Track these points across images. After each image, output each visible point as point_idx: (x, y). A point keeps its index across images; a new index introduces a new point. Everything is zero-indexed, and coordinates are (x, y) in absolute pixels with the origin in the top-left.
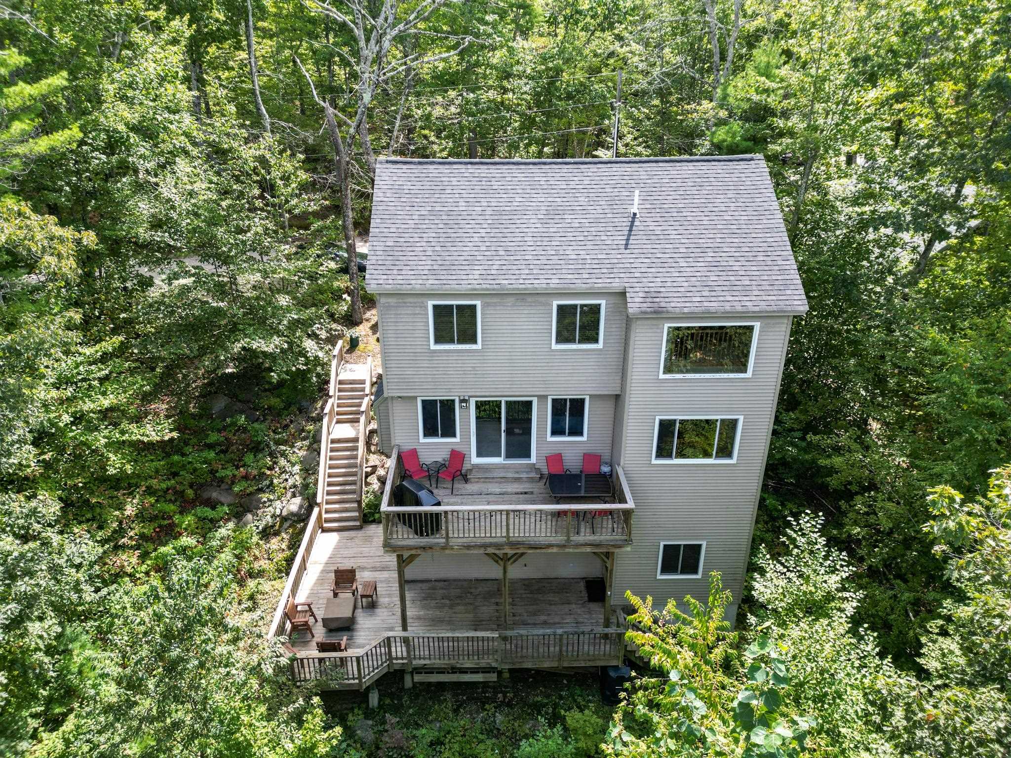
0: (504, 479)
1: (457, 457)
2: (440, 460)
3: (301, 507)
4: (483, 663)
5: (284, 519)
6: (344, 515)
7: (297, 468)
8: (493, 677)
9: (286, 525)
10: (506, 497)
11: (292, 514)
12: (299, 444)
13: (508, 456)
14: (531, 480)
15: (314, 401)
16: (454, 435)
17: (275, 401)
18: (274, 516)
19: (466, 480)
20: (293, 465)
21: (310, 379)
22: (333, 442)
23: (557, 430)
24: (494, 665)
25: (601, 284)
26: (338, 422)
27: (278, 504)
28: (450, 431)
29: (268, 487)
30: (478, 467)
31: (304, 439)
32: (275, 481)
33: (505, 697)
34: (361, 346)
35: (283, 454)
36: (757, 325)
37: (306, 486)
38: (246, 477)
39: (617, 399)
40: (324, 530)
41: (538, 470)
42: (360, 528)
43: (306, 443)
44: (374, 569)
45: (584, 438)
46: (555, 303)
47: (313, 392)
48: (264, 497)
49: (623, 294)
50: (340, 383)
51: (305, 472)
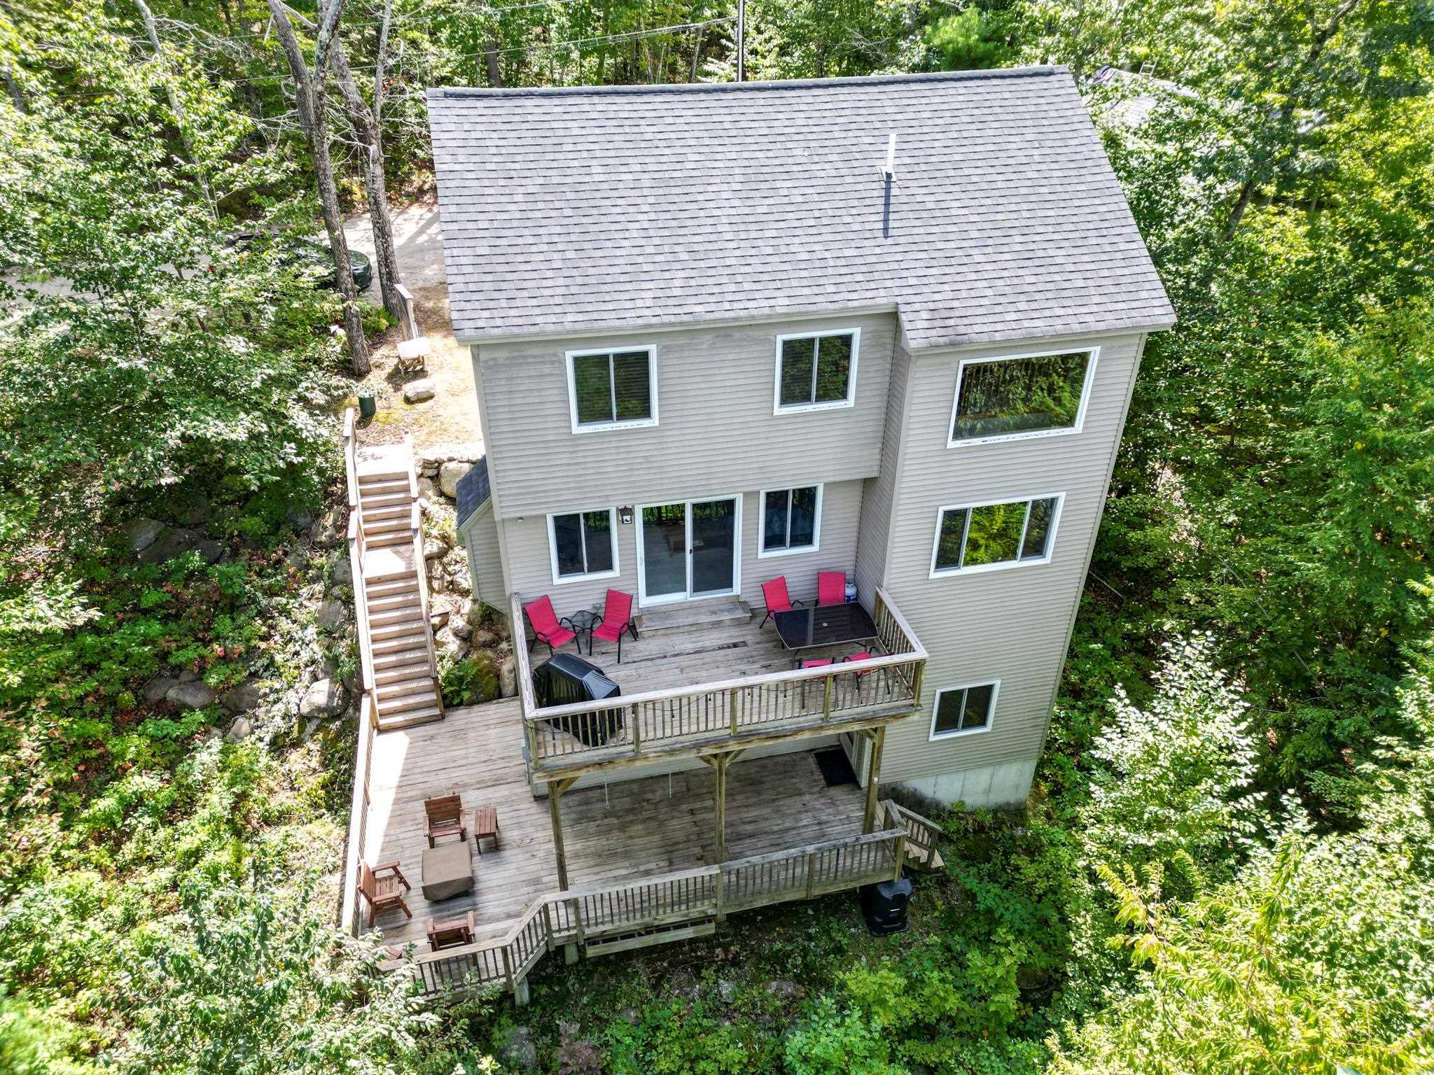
0: (696, 627)
1: (617, 601)
2: (588, 608)
3: (331, 695)
4: (695, 913)
5: (304, 719)
6: (411, 701)
7: (311, 631)
8: (710, 929)
9: (311, 727)
10: (708, 657)
11: (320, 709)
12: (304, 591)
13: (698, 588)
14: (738, 623)
16: (609, 567)
17: (253, 524)
18: (286, 716)
19: (636, 636)
20: (304, 627)
21: (307, 481)
22: (369, 583)
23: (773, 540)
24: (711, 911)
25: (858, 301)
26: (370, 547)
27: (291, 696)
28: (602, 561)
29: (266, 668)
30: (652, 612)
31: (314, 580)
32: (279, 658)
33: (726, 951)
34: (380, 413)
35: (285, 612)
36: (1095, 352)
37: (334, 662)
38: (225, 659)
39: (869, 483)
40: (381, 731)
41: (744, 605)
42: (441, 718)
43: (319, 587)
44: (482, 785)
45: (815, 547)
46: (781, 339)
47: (315, 501)
48: (264, 685)
49: (893, 317)
50: (362, 481)
51: (328, 634)
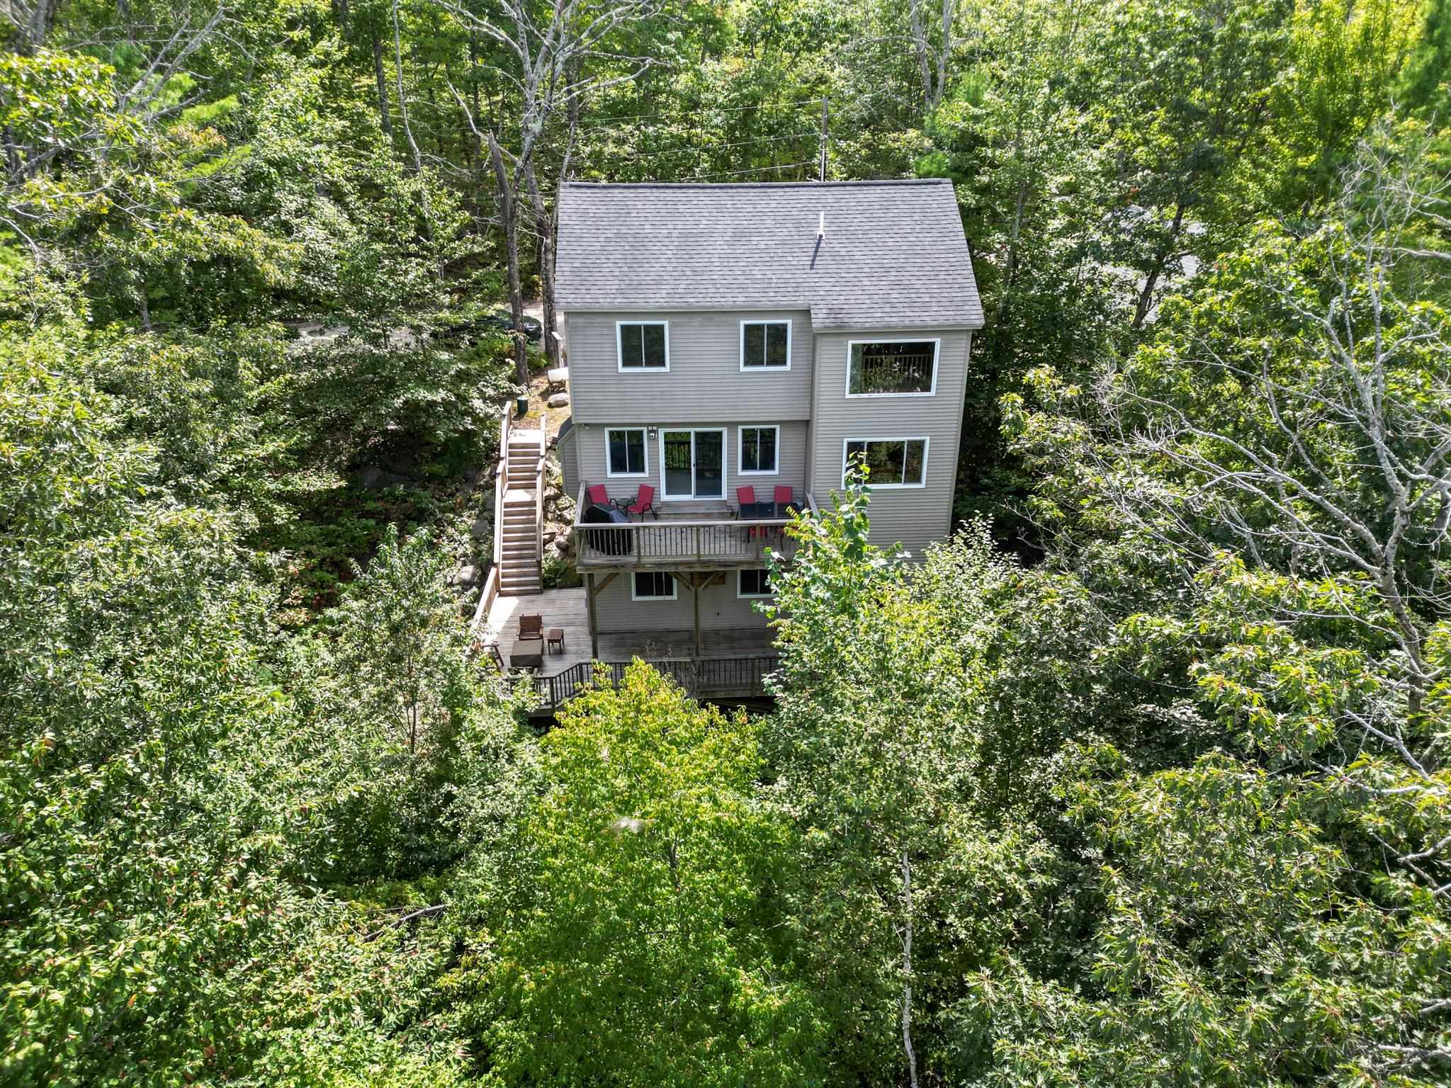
0: (694, 514)
1: (647, 492)
2: (628, 496)
3: (474, 575)
6: (522, 579)
7: (466, 537)
11: (465, 581)
12: (465, 513)
13: (698, 493)
15: (481, 468)
16: (643, 470)
17: (437, 468)
19: (656, 516)
20: (462, 533)
21: (476, 444)
22: (507, 505)
23: (748, 464)
25: (785, 301)
26: (511, 488)
27: (448, 572)
28: (638, 466)
30: (667, 504)
31: (472, 508)
34: (531, 412)
35: (452, 524)
36: (938, 341)
37: (478, 554)
39: (806, 425)
40: (502, 595)
41: (729, 504)
42: (540, 592)
43: (477, 511)
45: (776, 472)
46: (743, 323)
47: (479, 458)
49: (807, 312)
50: (511, 446)
51: (476, 540)
